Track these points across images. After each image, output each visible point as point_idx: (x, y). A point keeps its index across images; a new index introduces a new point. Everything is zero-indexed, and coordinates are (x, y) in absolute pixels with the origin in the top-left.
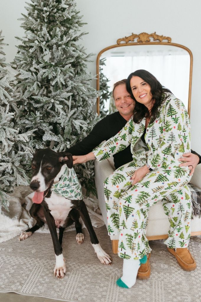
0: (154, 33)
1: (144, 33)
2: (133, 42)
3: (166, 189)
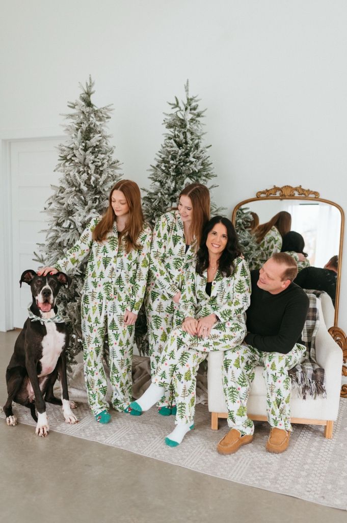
0: (299, 186)
1: (287, 186)
2: (274, 196)
3: (220, 340)
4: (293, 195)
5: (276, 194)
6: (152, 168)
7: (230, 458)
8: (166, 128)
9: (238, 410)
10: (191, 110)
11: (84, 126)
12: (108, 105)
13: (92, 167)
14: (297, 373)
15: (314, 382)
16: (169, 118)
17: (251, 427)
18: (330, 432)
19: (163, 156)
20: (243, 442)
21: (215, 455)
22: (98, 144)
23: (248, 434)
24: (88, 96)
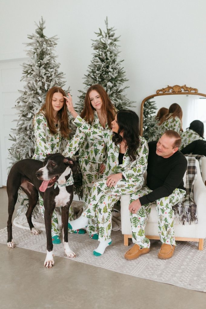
0: (184, 85)
1: (176, 85)
2: (168, 92)
3: (126, 188)
4: (181, 91)
5: (169, 91)
6: (85, 77)
7: (133, 262)
8: (94, 49)
9: (139, 232)
10: (109, 37)
11: (39, 51)
12: (54, 36)
13: (45, 77)
14: (178, 207)
15: (189, 214)
16: (95, 43)
17: (148, 243)
18: (201, 246)
19: (92, 68)
20: (142, 252)
21: (124, 261)
22: (48, 62)
23: (145, 247)
24: (41, 30)
